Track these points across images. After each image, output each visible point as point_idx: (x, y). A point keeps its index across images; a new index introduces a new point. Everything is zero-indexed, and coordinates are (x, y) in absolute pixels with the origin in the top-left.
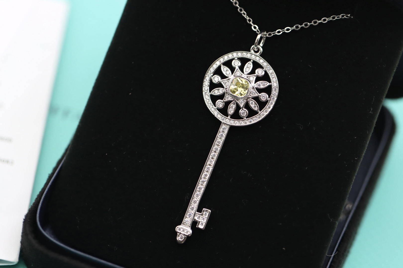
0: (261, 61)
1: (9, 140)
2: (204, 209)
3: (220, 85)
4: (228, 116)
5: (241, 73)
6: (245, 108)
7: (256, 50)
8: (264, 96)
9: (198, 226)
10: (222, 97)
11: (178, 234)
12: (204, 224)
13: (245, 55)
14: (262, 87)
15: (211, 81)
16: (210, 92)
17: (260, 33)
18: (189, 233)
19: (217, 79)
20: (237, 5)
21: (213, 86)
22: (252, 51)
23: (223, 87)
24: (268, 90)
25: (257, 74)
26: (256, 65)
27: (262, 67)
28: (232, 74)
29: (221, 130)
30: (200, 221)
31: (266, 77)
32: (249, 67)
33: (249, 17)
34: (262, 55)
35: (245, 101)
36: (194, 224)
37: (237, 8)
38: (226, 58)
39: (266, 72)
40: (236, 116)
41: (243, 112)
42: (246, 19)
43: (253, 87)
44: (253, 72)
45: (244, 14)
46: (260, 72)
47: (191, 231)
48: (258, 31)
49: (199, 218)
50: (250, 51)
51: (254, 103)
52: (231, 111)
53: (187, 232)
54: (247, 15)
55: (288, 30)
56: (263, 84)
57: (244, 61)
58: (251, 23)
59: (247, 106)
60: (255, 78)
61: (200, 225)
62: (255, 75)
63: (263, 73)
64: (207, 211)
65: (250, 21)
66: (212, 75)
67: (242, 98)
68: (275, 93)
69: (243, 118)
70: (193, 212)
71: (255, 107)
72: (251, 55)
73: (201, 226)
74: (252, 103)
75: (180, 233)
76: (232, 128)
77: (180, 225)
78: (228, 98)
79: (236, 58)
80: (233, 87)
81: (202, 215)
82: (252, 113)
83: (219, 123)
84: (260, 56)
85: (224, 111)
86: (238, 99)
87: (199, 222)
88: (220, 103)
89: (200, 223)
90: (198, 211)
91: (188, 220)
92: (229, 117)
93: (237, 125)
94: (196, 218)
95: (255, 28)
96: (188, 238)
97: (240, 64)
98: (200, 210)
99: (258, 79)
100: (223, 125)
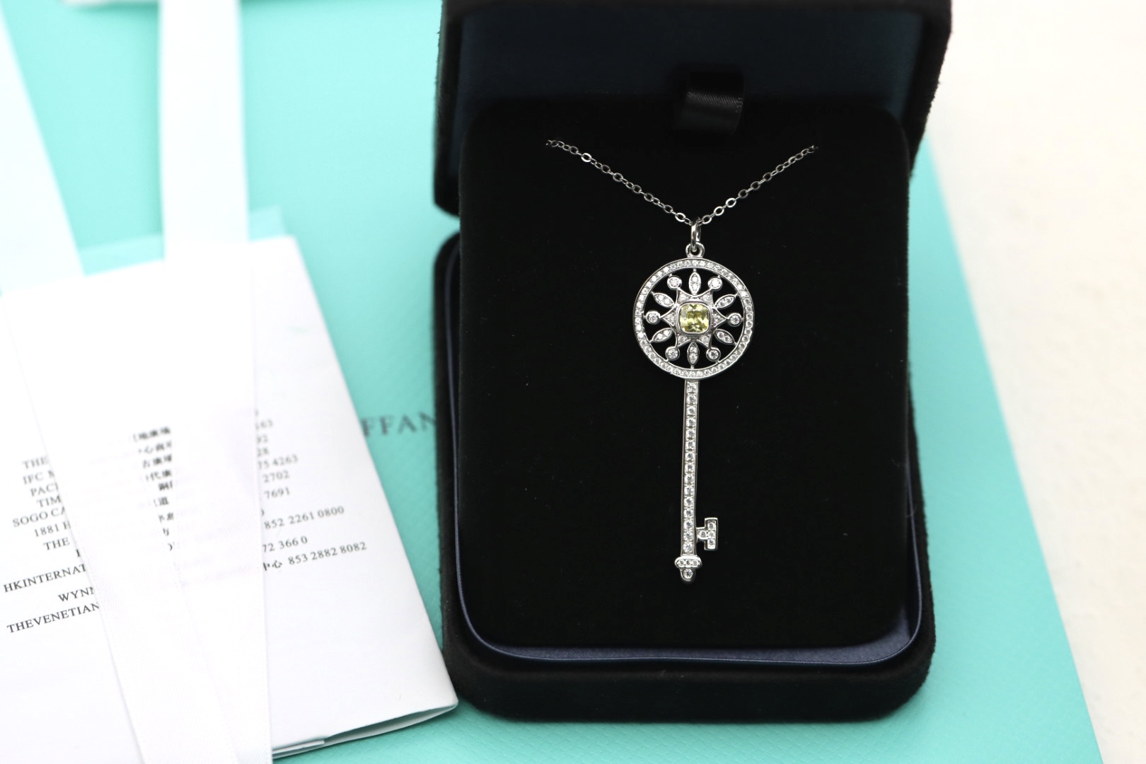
0: (710, 266)
1: (339, 510)
2: (706, 519)
3: (662, 325)
4: (690, 368)
5: (687, 296)
6: (714, 346)
7: (694, 251)
8: (734, 318)
9: (707, 547)
10: (671, 341)
11: (681, 570)
12: (714, 542)
13: (680, 265)
14: (727, 304)
15: (645, 322)
16: (650, 338)
17: (693, 224)
18: (698, 564)
19: (653, 316)
20: (640, 191)
21: (650, 329)
22: (690, 256)
23: (667, 325)
24: (737, 306)
25: (711, 288)
26: (706, 275)
27: (715, 275)
28: (675, 301)
29: (688, 391)
30: (706, 538)
31: (727, 288)
32: (695, 281)
34: (706, 256)
35: (710, 335)
36: (700, 547)
37: (642, 196)
38: (655, 279)
39: (724, 280)
40: (703, 362)
41: (713, 353)
42: (661, 209)
43: (714, 310)
44: (704, 287)
45: (656, 201)
46: (715, 284)
47: (699, 559)
48: (687, 221)
49: (703, 535)
50: (686, 257)
51: (723, 334)
52: (693, 356)
53: (695, 563)
54: (661, 202)
55: (731, 202)
56: (726, 301)
57: (684, 275)
58: (672, 211)
59: (715, 342)
60: (711, 296)
61: (708, 545)
62: (709, 290)
63: (721, 281)
64: (711, 521)
65: (668, 209)
66: (643, 312)
67: (703, 334)
68: (748, 305)
69: (714, 363)
70: (691, 529)
71: (727, 339)
72: (695, 261)
73: (712, 547)
74: (721, 335)
75: (685, 568)
76: (703, 384)
77: (679, 556)
78: (681, 340)
79: (671, 275)
80: (685, 321)
81: (707, 528)
82: (725, 350)
83: (681, 383)
84: (704, 257)
85: (682, 361)
86: (698, 336)
87: (706, 541)
88: (672, 352)
89: (708, 542)
90: (698, 526)
91: (688, 544)
92: (692, 368)
93: (709, 375)
94: (699, 536)
95: (680, 217)
96: (697, 572)
97: (680, 281)
98: (700, 522)
99: (716, 295)
100: (688, 383)
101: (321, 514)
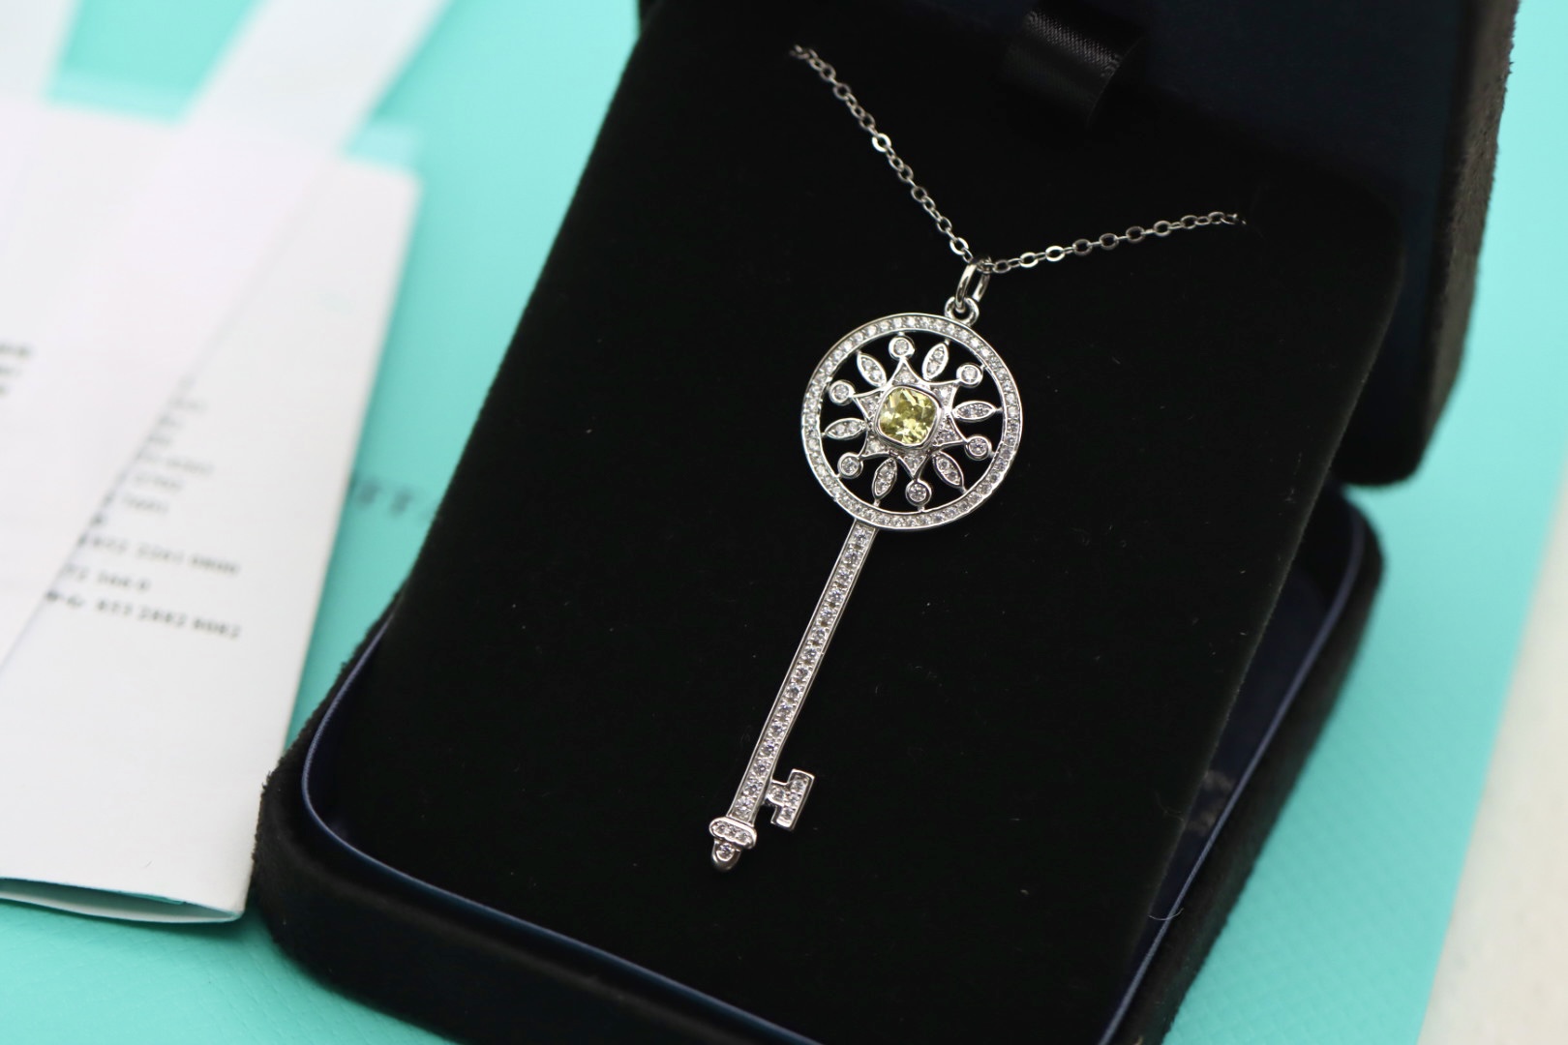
0: (975, 343)
1: (231, 568)
2: (794, 771)
3: (851, 410)
4: (872, 502)
5: (913, 377)
6: (923, 478)
7: (960, 311)
8: (978, 445)
9: (775, 820)
10: (856, 444)
11: (717, 842)
12: (793, 815)
13: (928, 323)
14: (974, 417)
15: (826, 396)
16: (822, 430)
17: (973, 262)
18: (748, 841)
19: (844, 392)
20: (910, 180)
21: (831, 412)
22: (949, 314)
23: (860, 416)
24: (992, 428)
25: (959, 379)
26: (960, 355)
27: (976, 362)
28: (889, 377)
29: (851, 541)
30: (782, 805)
31: (987, 390)
32: (937, 358)
33: (942, 214)
34: (978, 327)
35: (924, 457)
36: (765, 814)
37: (910, 187)
38: (872, 331)
39: (986, 374)
40: (896, 500)
41: (918, 490)
42: (933, 221)
43: (948, 419)
44: (949, 374)
45: (929, 205)
46: (969, 375)
47: (754, 836)
48: (967, 256)
49: (779, 796)
50: (942, 314)
51: (949, 464)
52: (882, 485)
53: (742, 838)
54: (937, 209)
55: (1055, 253)
56: (978, 410)
57: (923, 342)
58: (948, 231)
59: (929, 472)
60: (955, 390)
61: (781, 817)
62: (956, 382)
63: (980, 378)
64: (803, 777)
65: (944, 225)
66: (830, 379)
67: (914, 448)
68: (1013, 435)
69: (916, 509)
70: (761, 779)
71: (952, 475)
72: (945, 325)
73: (784, 822)
74: (944, 465)
75: (724, 840)
76: (883, 537)
77: (723, 814)
78: (875, 448)
79: (901, 334)
80: (888, 417)
81: (788, 787)
82: (943, 494)
83: (845, 522)
84: (973, 327)
85: (860, 486)
86: (903, 450)
87: (780, 808)
88: (850, 463)
89: (783, 812)
90: (775, 778)
91: (746, 801)
92: (876, 504)
93: (898, 527)
94: (770, 797)
95: (959, 246)
96: (745, 854)
97: (911, 351)
98: (781, 773)
99: (964, 394)
100: (858, 527)
101: (196, 561)
